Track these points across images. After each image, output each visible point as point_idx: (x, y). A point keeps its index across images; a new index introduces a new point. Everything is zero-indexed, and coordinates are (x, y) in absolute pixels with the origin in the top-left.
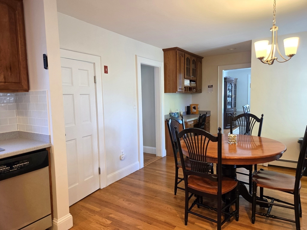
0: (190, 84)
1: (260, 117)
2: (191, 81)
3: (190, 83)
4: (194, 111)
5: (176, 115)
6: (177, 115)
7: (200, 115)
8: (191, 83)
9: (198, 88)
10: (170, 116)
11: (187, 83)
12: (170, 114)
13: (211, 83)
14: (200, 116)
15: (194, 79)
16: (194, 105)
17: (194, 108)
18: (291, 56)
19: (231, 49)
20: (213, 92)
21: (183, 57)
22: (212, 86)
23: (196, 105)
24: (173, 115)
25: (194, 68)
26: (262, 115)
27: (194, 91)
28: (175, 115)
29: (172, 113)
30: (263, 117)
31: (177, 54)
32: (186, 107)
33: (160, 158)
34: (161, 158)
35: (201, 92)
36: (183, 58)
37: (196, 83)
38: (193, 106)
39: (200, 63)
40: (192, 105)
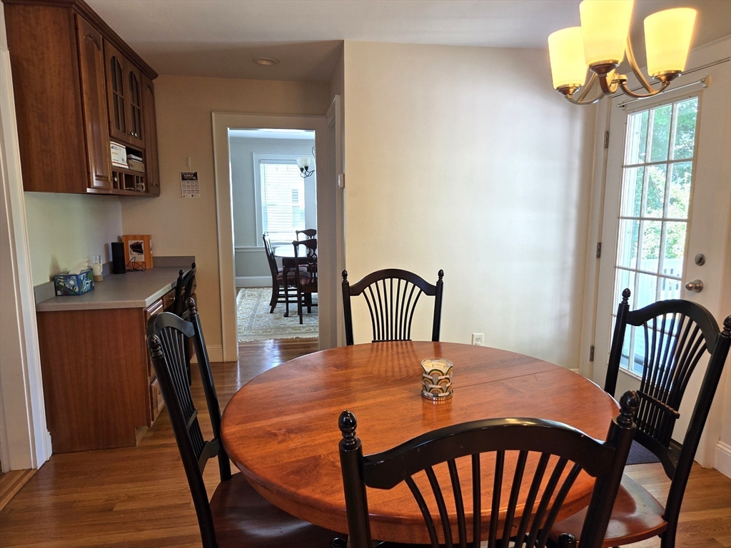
0: (127, 162)
1: (433, 281)
2: (129, 151)
3: (127, 159)
4: (140, 258)
5: (85, 282)
6: (89, 281)
7: (181, 273)
8: (131, 159)
9: (150, 181)
10: (57, 288)
11: (118, 156)
12: (53, 279)
13: (190, 165)
14: (179, 280)
15: (138, 144)
16: (134, 237)
17: (137, 248)
18: (671, 76)
19: (264, 63)
20: (199, 195)
21: (99, 48)
22: (195, 175)
23: (142, 237)
24: (72, 282)
25: (136, 105)
26: (441, 274)
27: (140, 189)
28: (79, 282)
29: (68, 277)
30: (444, 279)
31: (80, 27)
32: (106, 246)
33: (25, 479)
34: (30, 475)
35: (157, 194)
36: (101, 54)
37: (144, 162)
38: (131, 242)
39: (149, 90)
40: (127, 237)
